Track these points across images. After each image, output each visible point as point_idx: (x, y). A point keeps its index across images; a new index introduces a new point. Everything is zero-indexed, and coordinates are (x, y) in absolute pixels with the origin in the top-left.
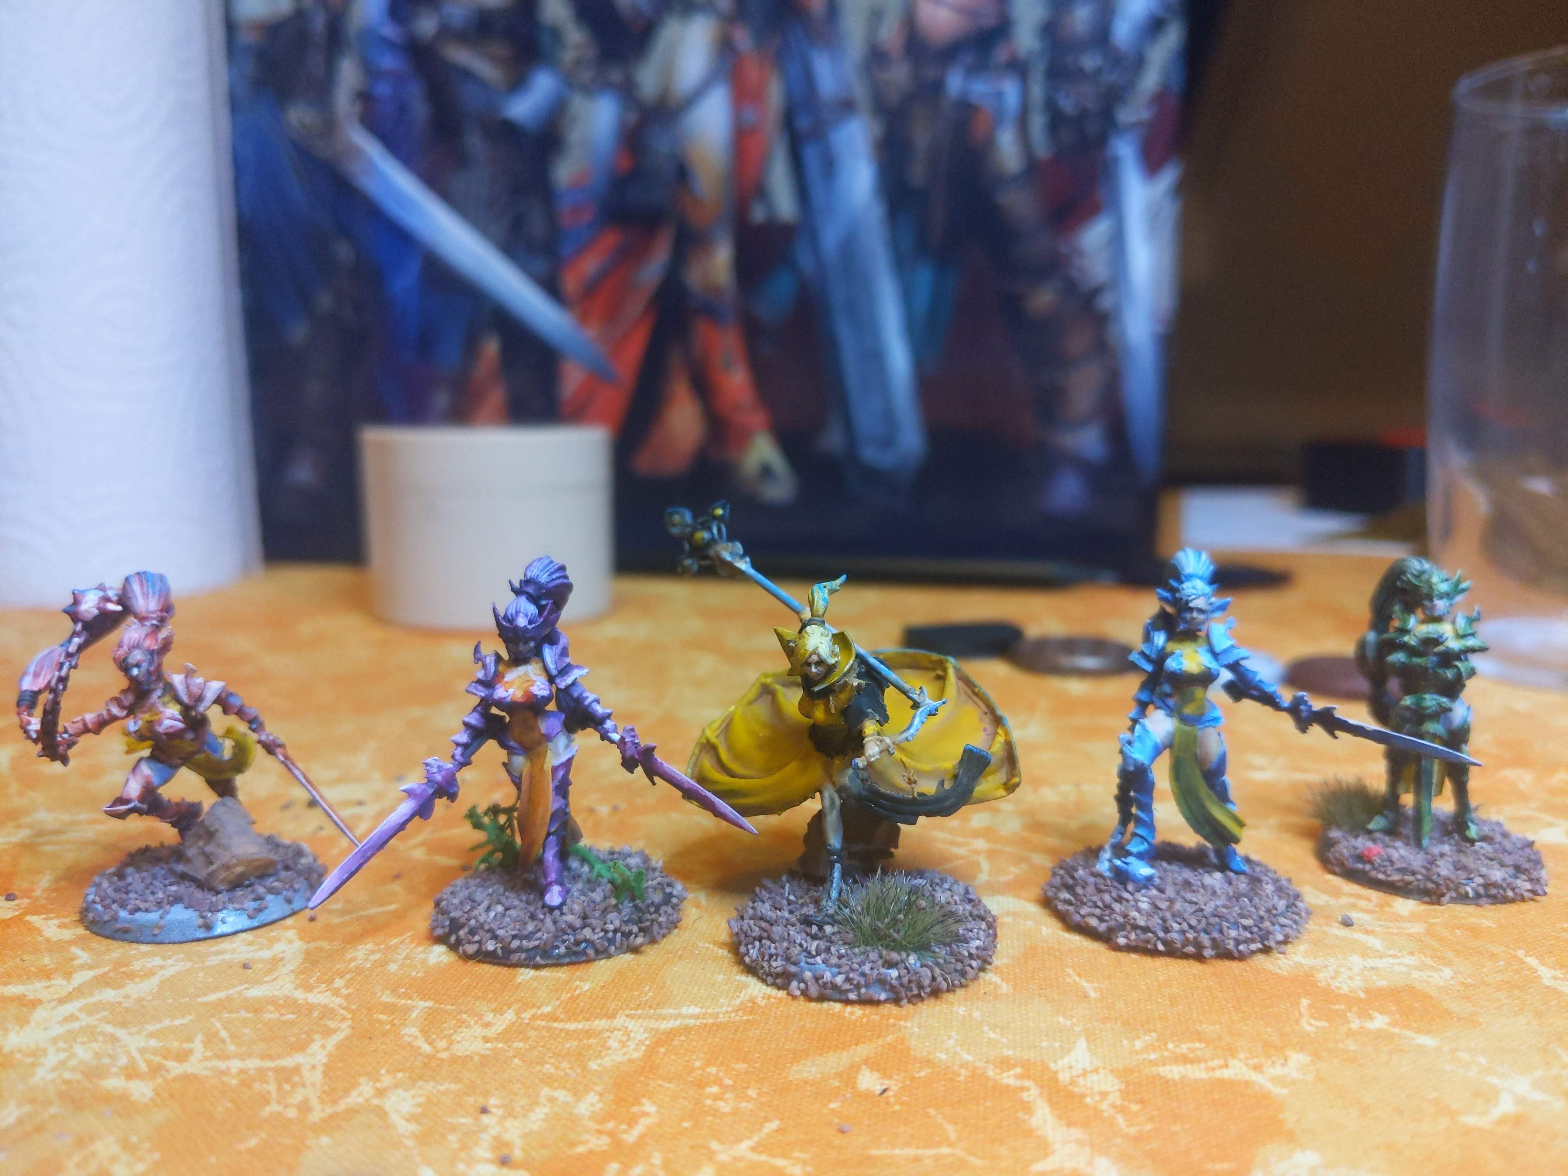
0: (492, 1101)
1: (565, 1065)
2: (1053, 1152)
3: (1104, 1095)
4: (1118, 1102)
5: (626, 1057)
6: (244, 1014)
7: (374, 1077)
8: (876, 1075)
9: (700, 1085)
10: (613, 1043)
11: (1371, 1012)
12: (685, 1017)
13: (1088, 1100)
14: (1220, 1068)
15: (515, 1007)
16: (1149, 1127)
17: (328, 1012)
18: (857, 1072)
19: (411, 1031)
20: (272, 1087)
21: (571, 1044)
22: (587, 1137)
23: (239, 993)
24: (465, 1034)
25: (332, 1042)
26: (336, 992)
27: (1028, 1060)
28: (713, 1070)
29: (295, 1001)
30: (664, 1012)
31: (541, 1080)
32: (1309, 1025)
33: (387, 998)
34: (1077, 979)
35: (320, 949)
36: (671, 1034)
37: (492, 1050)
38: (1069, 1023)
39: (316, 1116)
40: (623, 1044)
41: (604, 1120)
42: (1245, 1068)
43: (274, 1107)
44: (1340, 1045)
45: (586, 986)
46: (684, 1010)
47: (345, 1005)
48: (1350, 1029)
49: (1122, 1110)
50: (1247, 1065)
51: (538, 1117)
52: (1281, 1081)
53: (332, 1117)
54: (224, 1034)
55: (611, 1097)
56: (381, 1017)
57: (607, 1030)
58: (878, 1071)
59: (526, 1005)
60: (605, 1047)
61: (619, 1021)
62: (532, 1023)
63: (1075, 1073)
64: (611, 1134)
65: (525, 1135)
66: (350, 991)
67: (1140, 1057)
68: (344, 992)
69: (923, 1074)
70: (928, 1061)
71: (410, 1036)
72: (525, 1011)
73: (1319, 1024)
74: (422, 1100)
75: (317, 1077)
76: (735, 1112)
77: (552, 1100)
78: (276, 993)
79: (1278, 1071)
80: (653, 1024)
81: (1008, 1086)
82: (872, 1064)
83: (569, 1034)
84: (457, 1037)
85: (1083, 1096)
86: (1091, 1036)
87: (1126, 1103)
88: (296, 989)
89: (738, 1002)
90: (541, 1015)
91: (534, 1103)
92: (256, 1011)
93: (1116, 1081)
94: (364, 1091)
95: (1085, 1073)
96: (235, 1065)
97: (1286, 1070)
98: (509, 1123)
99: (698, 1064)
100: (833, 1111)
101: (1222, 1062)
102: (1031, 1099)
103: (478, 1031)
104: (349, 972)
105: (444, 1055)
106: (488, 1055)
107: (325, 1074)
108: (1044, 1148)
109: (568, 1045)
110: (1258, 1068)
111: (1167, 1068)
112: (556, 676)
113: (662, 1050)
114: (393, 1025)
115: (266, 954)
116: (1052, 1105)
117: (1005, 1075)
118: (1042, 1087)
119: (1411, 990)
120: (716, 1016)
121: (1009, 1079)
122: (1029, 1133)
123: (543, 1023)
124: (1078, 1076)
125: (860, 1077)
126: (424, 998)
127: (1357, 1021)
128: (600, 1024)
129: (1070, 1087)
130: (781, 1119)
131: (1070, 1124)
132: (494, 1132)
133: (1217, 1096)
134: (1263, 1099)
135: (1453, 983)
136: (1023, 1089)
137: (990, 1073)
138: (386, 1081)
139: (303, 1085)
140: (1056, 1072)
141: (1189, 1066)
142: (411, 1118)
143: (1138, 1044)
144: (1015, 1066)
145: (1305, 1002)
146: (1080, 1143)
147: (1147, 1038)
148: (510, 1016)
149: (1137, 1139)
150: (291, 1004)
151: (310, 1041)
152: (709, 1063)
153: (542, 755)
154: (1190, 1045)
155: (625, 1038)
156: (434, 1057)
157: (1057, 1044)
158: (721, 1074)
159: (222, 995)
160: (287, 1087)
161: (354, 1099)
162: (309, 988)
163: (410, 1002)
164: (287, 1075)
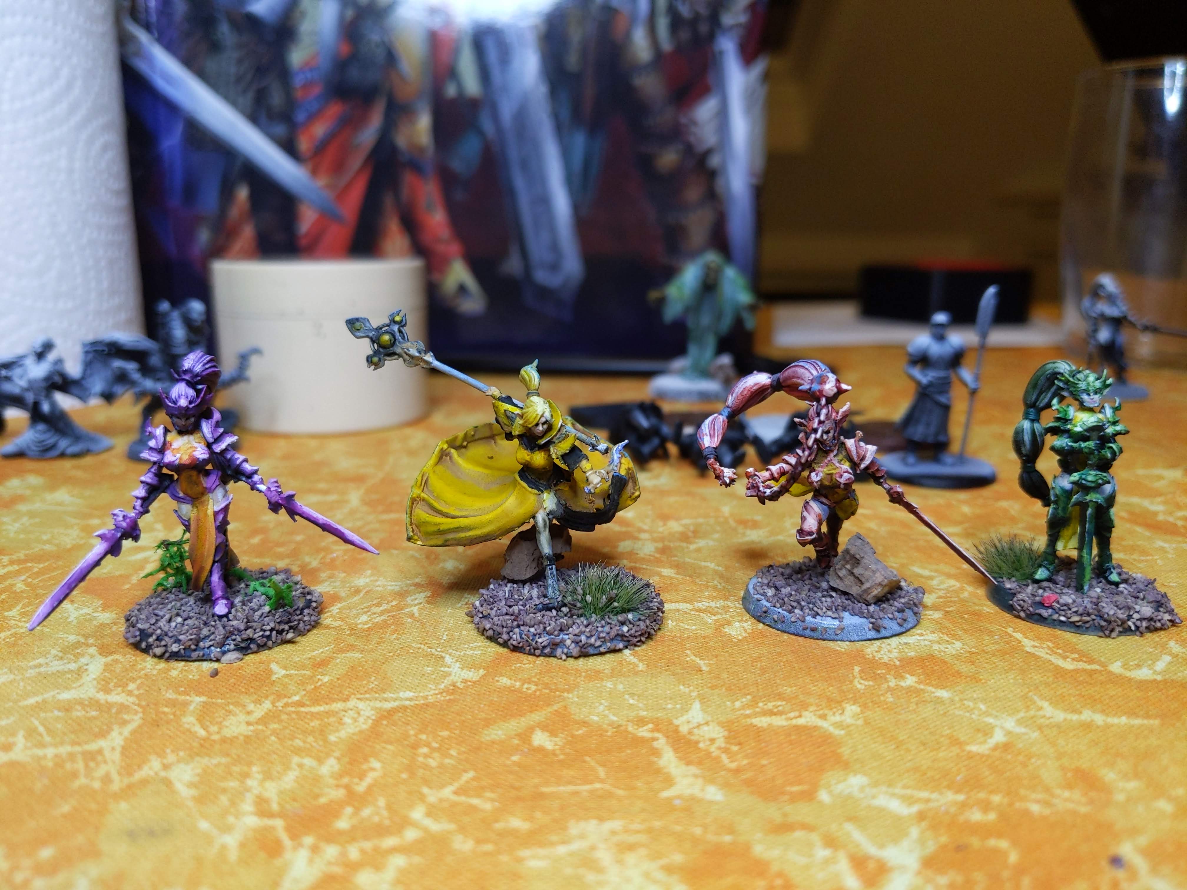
0: (255, 769)
1: (310, 739)
2: (675, 783)
3: (712, 740)
4: (723, 745)
5: (357, 730)
6: (56, 713)
7: (161, 755)
8: (546, 734)
9: (415, 746)
10: (347, 720)
11: (903, 674)
12: (401, 699)
13: (701, 745)
14: (796, 717)
15: (271, 698)
16: (745, 762)
17: (123, 708)
18: (532, 733)
19: (189, 720)
20: (80, 765)
21: (315, 723)
22: (327, 790)
23: (53, 696)
24: (232, 719)
25: (127, 731)
26: (130, 693)
27: (657, 718)
28: (424, 737)
29: (97, 702)
30: (385, 696)
31: (292, 751)
32: (860, 684)
33: (170, 695)
34: (693, 658)
35: (116, 661)
36: (391, 712)
37: (253, 731)
38: (687, 690)
39: (116, 785)
40: (355, 720)
41: (341, 776)
42: (814, 718)
43: (82, 781)
44: (882, 698)
45: (326, 679)
46: (402, 695)
47: (137, 702)
48: (889, 687)
49: (726, 751)
50: (815, 715)
51: (289, 779)
52: (839, 725)
53: (130, 787)
54: (41, 729)
55: (347, 760)
56: (166, 710)
57: (343, 710)
58: (547, 731)
59: (279, 696)
60: (341, 722)
61: (351, 704)
62: (285, 710)
63: (691, 726)
64: (347, 787)
65: (281, 793)
66: (141, 691)
67: (738, 713)
68: (136, 692)
69: (580, 732)
70: (584, 722)
71: (189, 724)
72: (279, 700)
73: (867, 683)
74: (199, 771)
75: (117, 756)
76: (441, 766)
77: (301, 766)
78: (82, 696)
79: (837, 718)
80: (378, 704)
81: (643, 738)
82: (544, 727)
83: (314, 715)
84: (226, 723)
85: (697, 742)
86: (703, 699)
87: (728, 746)
88: (98, 692)
89: (442, 686)
90: (292, 703)
91: (287, 767)
92: (67, 710)
93: (722, 730)
94: (155, 764)
95: (699, 726)
96: (50, 752)
97: (843, 718)
98: (268, 784)
99: (412, 732)
100: (515, 763)
101: (797, 714)
102: (659, 746)
103: (242, 717)
104: (140, 677)
105: (216, 737)
106: (250, 736)
107: (123, 754)
108: (669, 781)
109: (312, 724)
110: (823, 717)
111: (758, 719)
112: (213, 443)
113: (385, 722)
114: (175, 715)
115: (73, 666)
116: (676, 750)
117: (641, 729)
118: (667, 737)
119: (931, 657)
120: (426, 698)
121: (644, 732)
122: (658, 771)
123: (293, 709)
124: (694, 728)
125: (534, 736)
126: (199, 694)
127: (894, 680)
128: (337, 706)
129: (688, 736)
130: (475, 770)
131: (689, 763)
132: (256, 792)
133: (793, 737)
134: (827, 739)
135: (962, 651)
136: (654, 739)
137: (630, 729)
138: (171, 758)
139: (105, 762)
140: (677, 726)
141: (774, 717)
142: (191, 785)
143: (738, 704)
144: (647, 723)
145: (857, 669)
146: (696, 776)
147: (744, 700)
148: (267, 705)
149: (737, 771)
150: (94, 703)
151: (109, 730)
152: (421, 731)
153: (204, 504)
154: (774, 703)
155: (356, 716)
156: (208, 738)
157: (678, 706)
158: (430, 740)
159: (39, 699)
160: (92, 764)
161: (145, 772)
162: (107, 691)
163: (188, 698)
164: (91, 757)
